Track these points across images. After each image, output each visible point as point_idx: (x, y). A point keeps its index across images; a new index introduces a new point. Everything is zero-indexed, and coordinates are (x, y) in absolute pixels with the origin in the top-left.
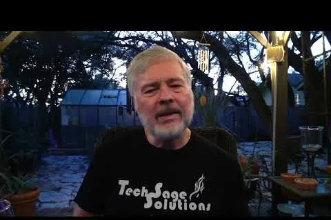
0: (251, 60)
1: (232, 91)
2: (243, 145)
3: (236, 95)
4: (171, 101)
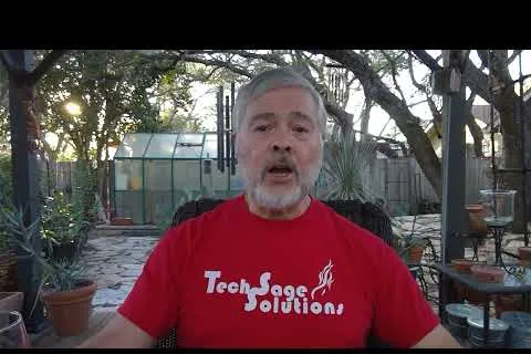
0: (415, 83)
1: (384, 134)
2: (400, 221)
3: (391, 140)
4: (288, 149)
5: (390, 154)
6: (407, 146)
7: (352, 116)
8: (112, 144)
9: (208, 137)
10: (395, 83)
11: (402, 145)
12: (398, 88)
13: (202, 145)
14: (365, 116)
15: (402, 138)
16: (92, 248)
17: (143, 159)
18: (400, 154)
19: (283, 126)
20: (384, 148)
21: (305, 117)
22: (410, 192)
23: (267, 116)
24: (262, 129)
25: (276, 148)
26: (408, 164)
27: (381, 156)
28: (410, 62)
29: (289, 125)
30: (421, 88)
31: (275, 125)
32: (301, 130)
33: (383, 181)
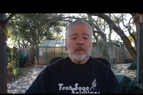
0: (124, 26)
1: (115, 40)
3: (117, 42)
4: (82, 44)
5: (118, 46)
6: (123, 43)
11: (121, 43)
13: (63, 43)
18: (121, 46)
19: (81, 37)
22: (123, 56)
23: (76, 34)
25: (78, 44)
26: (123, 48)
27: (115, 46)
28: (123, 20)
29: (82, 37)
30: (126, 27)
32: (86, 38)
33: (115, 54)
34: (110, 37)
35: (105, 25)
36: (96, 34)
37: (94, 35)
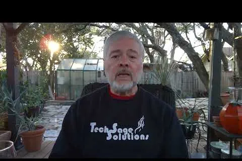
0: (197, 37)
3: (184, 63)
4: (127, 65)
6: (192, 66)
7: (166, 51)
8: (56, 64)
9: (100, 61)
10: (187, 37)
11: (190, 65)
12: (188, 39)
13: (97, 64)
14: (173, 52)
15: (190, 62)
16: (46, 110)
17: (70, 70)
18: (189, 70)
20: (181, 67)
21: (135, 52)
22: (193, 87)
23: (118, 51)
24: (115, 57)
25: (121, 65)
26: (193, 74)
27: (180, 70)
31: (121, 55)
33: (180, 82)
34: (172, 56)
35: (166, 34)
36: (151, 50)
37: (148, 52)
